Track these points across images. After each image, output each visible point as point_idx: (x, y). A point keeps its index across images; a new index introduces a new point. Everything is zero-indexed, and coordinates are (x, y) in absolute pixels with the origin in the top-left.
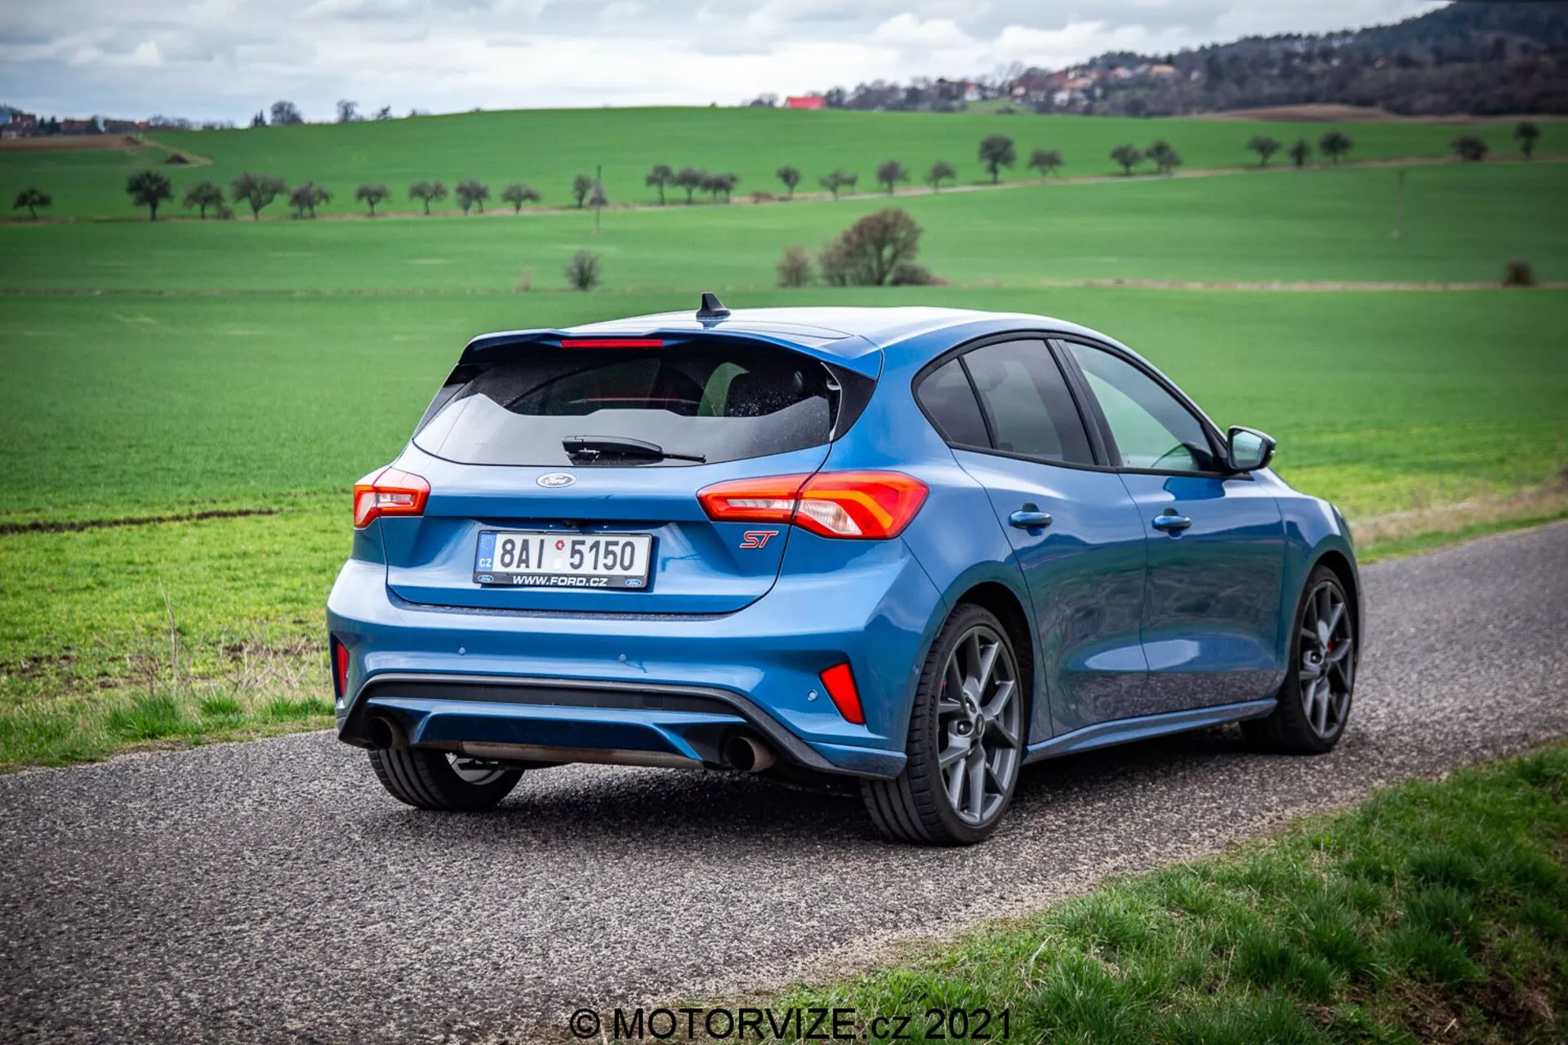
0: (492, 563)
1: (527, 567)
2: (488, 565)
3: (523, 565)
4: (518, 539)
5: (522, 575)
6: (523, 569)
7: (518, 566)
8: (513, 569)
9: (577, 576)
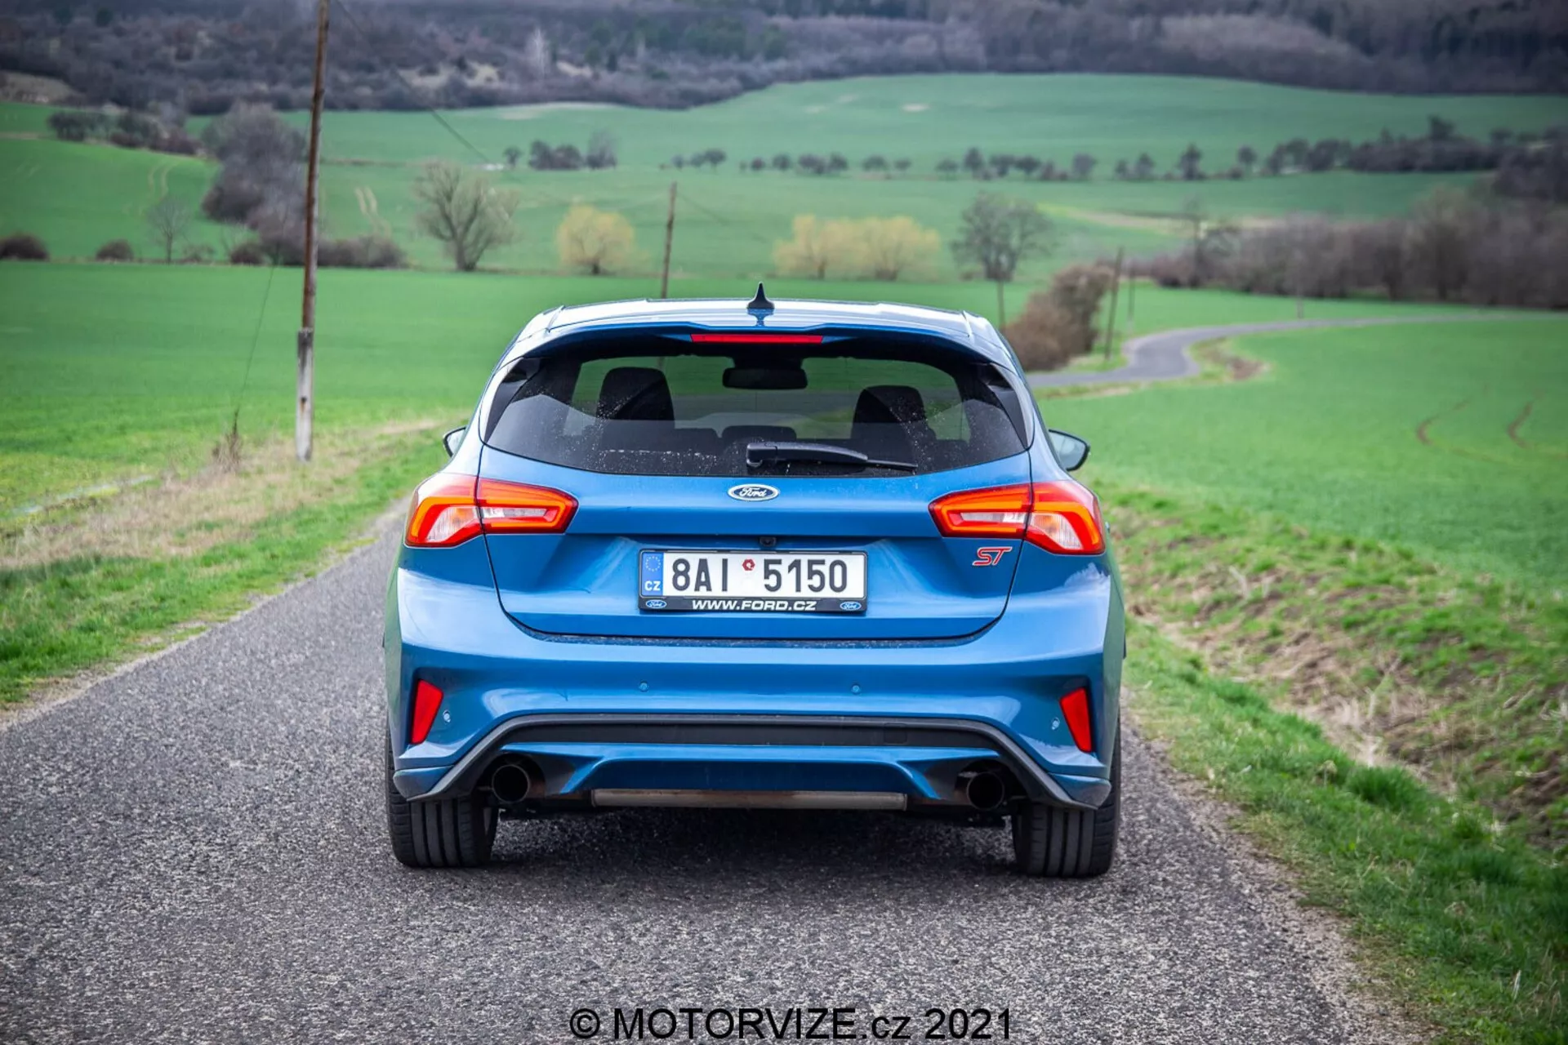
0: (661, 586)
1: (709, 589)
2: (656, 589)
3: (703, 589)
4: (694, 559)
5: (703, 599)
6: (703, 592)
7: (697, 589)
8: (690, 592)
9: (776, 600)
